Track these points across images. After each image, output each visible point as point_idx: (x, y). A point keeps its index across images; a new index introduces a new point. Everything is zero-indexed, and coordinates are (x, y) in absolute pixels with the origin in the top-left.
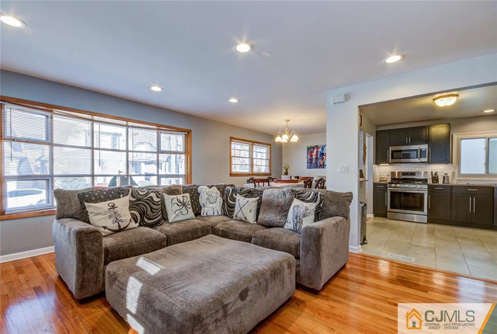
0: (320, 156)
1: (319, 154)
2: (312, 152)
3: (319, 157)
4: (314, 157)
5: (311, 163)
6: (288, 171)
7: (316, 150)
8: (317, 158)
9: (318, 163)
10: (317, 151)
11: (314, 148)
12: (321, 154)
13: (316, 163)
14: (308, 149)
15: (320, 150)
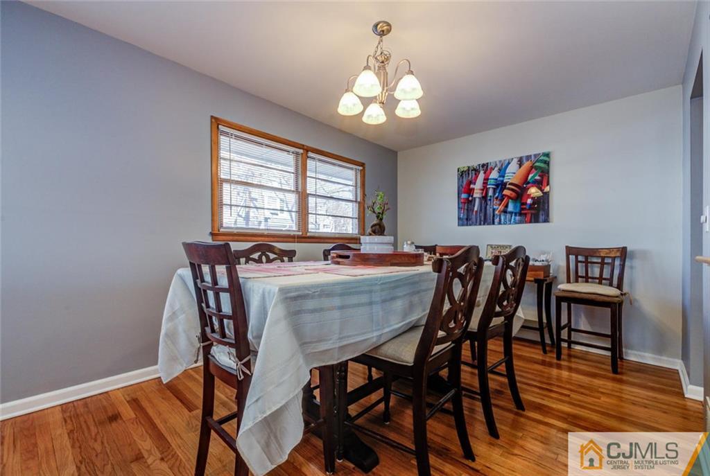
0: (495, 190)
1: (491, 187)
2: (470, 183)
3: (490, 193)
4: (477, 194)
5: (469, 210)
6: (385, 222)
7: (481, 176)
8: (484, 198)
9: (489, 210)
10: (486, 179)
11: (476, 171)
12: (497, 185)
13: (484, 208)
14: (462, 174)
15: (494, 175)
